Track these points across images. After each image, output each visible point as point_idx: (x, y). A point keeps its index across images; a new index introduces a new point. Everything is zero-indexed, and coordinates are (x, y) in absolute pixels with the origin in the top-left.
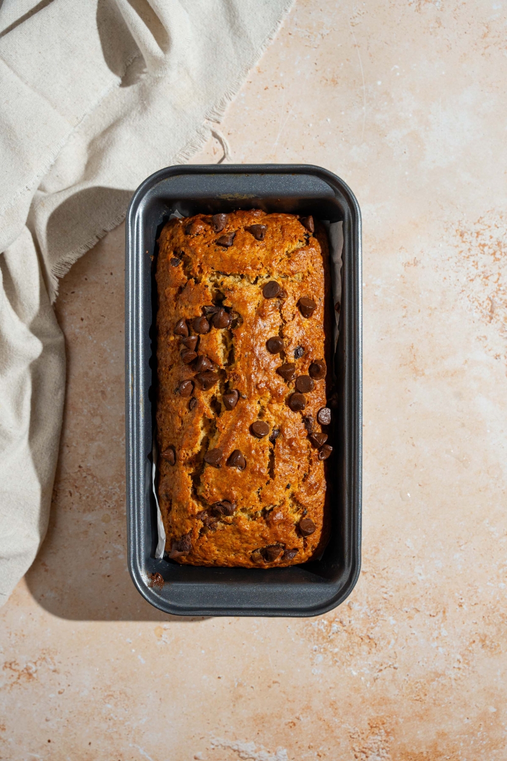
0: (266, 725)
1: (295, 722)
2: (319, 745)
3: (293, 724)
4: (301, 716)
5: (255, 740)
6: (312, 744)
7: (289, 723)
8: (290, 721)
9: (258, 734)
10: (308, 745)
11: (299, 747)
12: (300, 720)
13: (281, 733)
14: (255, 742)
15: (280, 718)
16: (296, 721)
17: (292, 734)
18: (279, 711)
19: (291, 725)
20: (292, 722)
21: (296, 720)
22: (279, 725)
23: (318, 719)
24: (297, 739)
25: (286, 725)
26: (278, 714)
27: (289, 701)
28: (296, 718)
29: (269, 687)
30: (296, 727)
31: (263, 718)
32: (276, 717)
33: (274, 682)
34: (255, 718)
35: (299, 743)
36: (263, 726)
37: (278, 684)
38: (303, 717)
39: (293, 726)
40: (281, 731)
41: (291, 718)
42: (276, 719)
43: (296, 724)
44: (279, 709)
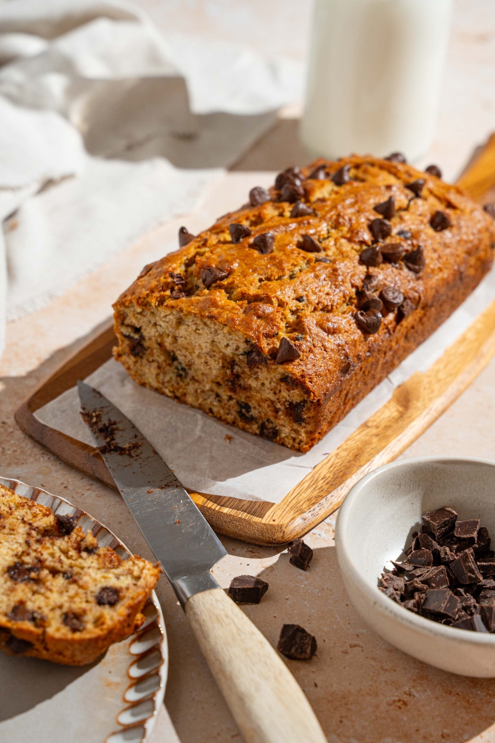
0: (353, 708)
1: (405, 700)
2: (461, 731)
3: (401, 703)
4: (412, 690)
5: (338, 732)
6: (445, 731)
7: (394, 701)
8: (396, 699)
9: (341, 722)
10: (440, 733)
11: (425, 738)
12: (414, 696)
13: (384, 718)
14: (338, 735)
15: (376, 695)
16: (406, 698)
17: (405, 719)
18: (370, 685)
19: (400, 704)
20: (399, 701)
21: (405, 696)
22: (377, 707)
23: (446, 692)
24: (416, 724)
25: (390, 705)
26: (370, 690)
27: (386, 670)
28: (405, 693)
29: (346, 652)
30: (409, 707)
31: (345, 698)
32: (368, 694)
33: (351, 646)
34: (330, 699)
35: (422, 731)
36: (349, 710)
37: (360, 649)
38: (418, 692)
39: (403, 707)
40: (383, 715)
41: (396, 694)
42: (368, 698)
43: (408, 703)
44: (370, 683)
